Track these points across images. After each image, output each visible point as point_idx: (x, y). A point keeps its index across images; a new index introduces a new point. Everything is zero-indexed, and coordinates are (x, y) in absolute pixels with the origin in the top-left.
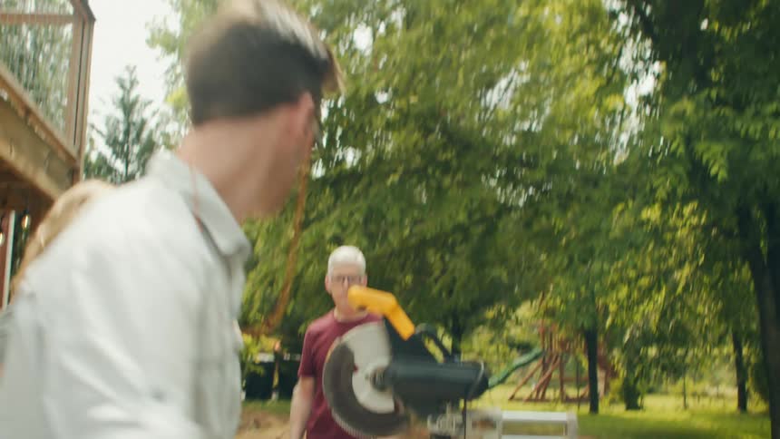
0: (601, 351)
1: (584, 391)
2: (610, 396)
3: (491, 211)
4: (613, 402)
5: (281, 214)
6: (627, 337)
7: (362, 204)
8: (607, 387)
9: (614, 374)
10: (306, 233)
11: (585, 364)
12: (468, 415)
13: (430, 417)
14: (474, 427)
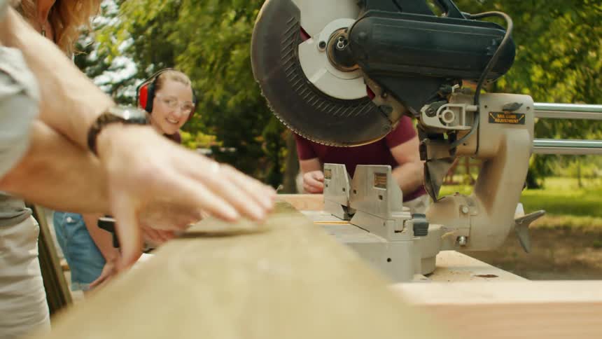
12: (482, 102)
13: (425, 108)
14: (491, 120)
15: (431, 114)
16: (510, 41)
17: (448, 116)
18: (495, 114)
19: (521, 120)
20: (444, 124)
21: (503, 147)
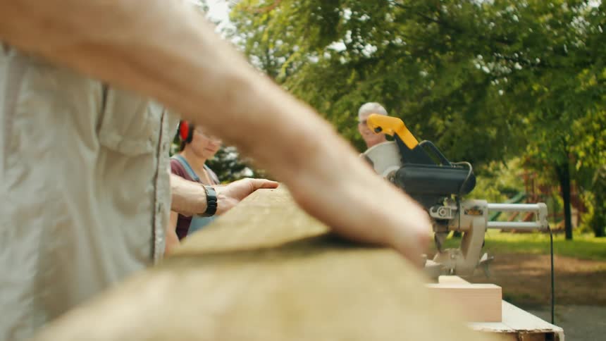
0: (574, 192)
1: (560, 225)
2: (582, 226)
3: (479, 81)
4: (585, 231)
5: (320, 91)
6: (595, 179)
7: (381, 79)
8: (579, 220)
9: (585, 210)
10: (339, 102)
11: (561, 202)
12: (461, 205)
13: (432, 208)
14: (466, 213)
15: (435, 211)
16: (471, 175)
17: (443, 212)
18: (468, 210)
19: (481, 213)
20: (441, 215)
21: (471, 226)
